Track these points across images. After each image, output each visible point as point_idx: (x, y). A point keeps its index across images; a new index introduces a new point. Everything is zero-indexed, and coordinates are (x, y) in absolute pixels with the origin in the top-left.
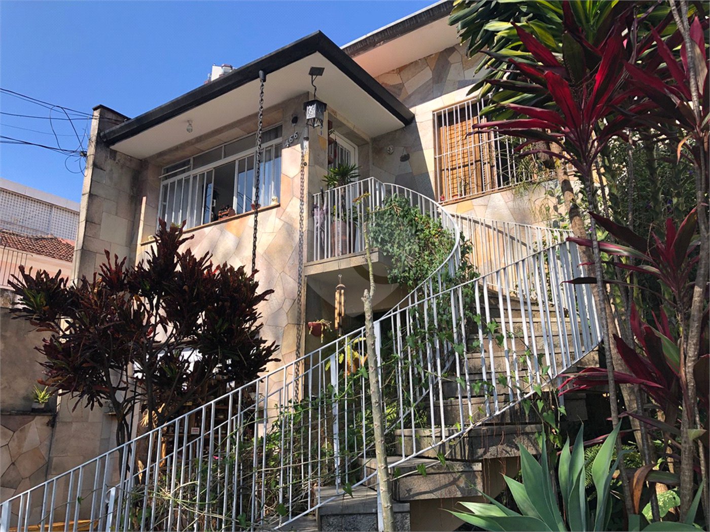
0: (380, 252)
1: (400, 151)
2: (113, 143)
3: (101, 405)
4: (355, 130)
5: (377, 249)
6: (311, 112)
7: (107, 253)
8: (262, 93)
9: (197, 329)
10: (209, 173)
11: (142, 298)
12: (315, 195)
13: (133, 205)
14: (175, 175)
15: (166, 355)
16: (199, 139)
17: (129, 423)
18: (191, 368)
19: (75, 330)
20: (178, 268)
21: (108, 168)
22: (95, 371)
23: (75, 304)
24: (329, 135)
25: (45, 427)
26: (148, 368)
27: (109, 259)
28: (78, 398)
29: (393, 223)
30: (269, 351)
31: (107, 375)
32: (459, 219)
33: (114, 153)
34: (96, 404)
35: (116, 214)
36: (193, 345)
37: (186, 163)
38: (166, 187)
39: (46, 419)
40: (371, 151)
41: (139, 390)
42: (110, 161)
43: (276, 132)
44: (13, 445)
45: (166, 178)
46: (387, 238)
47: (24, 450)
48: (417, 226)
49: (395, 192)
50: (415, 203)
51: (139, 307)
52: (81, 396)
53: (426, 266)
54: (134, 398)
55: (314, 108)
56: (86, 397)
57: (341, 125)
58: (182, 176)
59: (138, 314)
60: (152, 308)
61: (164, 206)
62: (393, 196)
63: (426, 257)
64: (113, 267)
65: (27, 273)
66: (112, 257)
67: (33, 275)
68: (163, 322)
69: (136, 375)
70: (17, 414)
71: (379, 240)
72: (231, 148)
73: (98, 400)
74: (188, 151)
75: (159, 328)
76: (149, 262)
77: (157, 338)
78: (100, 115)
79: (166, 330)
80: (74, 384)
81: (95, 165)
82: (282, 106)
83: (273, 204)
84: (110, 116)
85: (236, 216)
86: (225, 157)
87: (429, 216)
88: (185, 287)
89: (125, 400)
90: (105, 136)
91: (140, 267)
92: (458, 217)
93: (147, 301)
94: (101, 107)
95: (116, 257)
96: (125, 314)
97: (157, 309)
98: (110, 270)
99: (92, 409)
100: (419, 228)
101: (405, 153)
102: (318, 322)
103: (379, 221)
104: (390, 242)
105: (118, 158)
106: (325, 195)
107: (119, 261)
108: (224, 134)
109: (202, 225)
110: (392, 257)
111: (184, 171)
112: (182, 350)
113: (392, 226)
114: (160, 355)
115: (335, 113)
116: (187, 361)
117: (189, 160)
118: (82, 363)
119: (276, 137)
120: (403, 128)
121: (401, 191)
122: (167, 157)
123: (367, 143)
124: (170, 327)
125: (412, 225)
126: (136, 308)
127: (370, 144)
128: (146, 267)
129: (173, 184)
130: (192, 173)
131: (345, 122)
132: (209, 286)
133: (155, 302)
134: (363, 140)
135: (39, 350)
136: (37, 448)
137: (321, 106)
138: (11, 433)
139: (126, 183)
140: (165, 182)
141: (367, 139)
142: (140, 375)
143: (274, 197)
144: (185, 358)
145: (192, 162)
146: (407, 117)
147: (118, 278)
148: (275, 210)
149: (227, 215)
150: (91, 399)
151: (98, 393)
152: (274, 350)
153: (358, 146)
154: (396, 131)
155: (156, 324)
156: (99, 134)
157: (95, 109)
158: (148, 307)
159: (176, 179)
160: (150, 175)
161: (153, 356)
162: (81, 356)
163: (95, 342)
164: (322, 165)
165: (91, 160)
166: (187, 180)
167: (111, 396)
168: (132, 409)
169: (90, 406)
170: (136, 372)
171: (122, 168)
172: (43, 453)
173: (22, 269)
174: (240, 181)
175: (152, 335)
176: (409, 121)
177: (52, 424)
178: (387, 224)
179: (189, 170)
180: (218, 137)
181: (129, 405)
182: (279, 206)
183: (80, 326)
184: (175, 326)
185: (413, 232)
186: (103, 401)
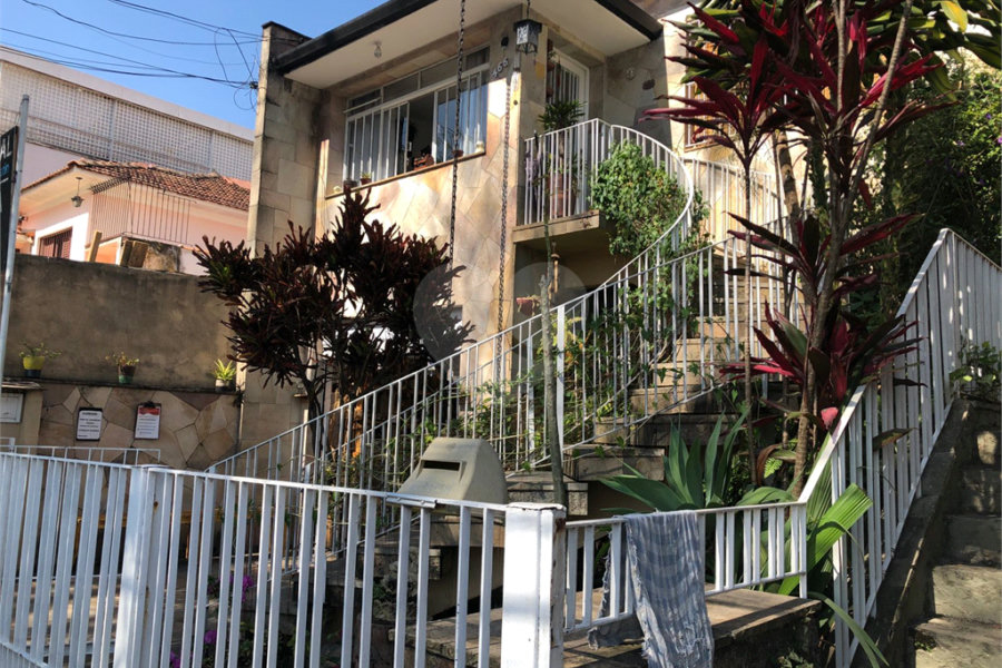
0: (602, 215)
1: (643, 77)
2: (288, 72)
3: (291, 383)
4: (585, 49)
5: (597, 212)
6: (523, 35)
7: (291, 224)
8: (463, 10)
9: (388, 305)
10: (403, 108)
11: (329, 273)
12: (527, 140)
13: (314, 149)
14: (362, 109)
15: (356, 332)
16: (391, 64)
17: (320, 401)
18: (383, 347)
19: (260, 304)
20: (366, 240)
21: (283, 103)
22: (283, 349)
23: (260, 277)
24: (548, 59)
25: (231, 407)
26: (337, 346)
27: (293, 230)
28: (267, 375)
29: (620, 178)
30: (464, 331)
31: (297, 352)
32: (713, 168)
33: (289, 83)
34: (286, 382)
35: (295, 160)
36: (383, 323)
37: (375, 94)
38: (352, 124)
39: (232, 399)
40: (605, 75)
41: (330, 369)
42: (285, 94)
43: (483, 55)
44: (200, 424)
45: (352, 113)
46: (611, 197)
47: (211, 430)
48: (647, 183)
49: (625, 136)
50: (649, 152)
51: (326, 281)
52: (271, 373)
53: (655, 233)
54: (324, 377)
55: (527, 30)
56: (275, 374)
57: (564, 44)
58: (372, 111)
59: (326, 290)
60: (339, 283)
61: (351, 149)
62: (622, 143)
63: (655, 224)
64: (298, 240)
65: (211, 243)
66: (296, 228)
67: (218, 247)
68: (351, 296)
69: (325, 353)
70: (201, 392)
71: (602, 200)
72: (429, 76)
73: (287, 378)
74: (376, 80)
75: (348, 303)
76: (334, 233)
77: (347, 314)
78: (272, 34)
79: (355, 306)
80: (264, 360)
81: (268, 100)
82: (490, 23)
83: (478, 150)
84: (282, 35)
85: (435, 165)
86: (422, 87)
87: (663, 169)
88: (372, 263)
89: (316, 379)
90: (277, 62)
91: (325, 238)
92: (710, 166)
93: (334, 276)
94: (271, 24)
95: (301, 228)
96: (312, 288)
97: (345, 284)
98: (294, 242)
99: (282, 386)
100: (650, 185)
101: (649, 78)
102: (528, 298)
103: (602, 175)
104: (615, 202)
105: (294, 89)
106: (540, 140)
107: (304, 232)
108: (418, 59)
109: (396, 176)
110: (616, 221)
111: (373, 105)
112: (373, 327)
113: (618, 181)
114: (351, 332)
115: (557, 28)
116: (377, 339)
117: (379, 91)
118: (271, 339)
119: (484, 61)
120: (648, 44)
121: (633, 136)
122: (353, 87)
123: (601, 64)
124: (360, 302)
125: (641, 182)
126: (323, 283)
127: (606, 66)
128: (332, 238)
129: (360, 120)
130: (383, 107)
131: (571, 40)
132: (397, 261)
133: (342, 276)
134: (596, 60)
135: (225, 323)
136: (224, 429)
137: (535, 27)
138: (197, 412)
139: (304, 122)
140: (351, 119)
141: (602, 59)
142: (330, 353)
143: (479, 143)
144: (376, 335)
145: (382, 92)
146: (653, 30)
147: (304, 250)
148: (479, 159)
149: (424, 164)
150: (280, 377)
151: (288, 370)
152: (470, 330)
153: (590, 68)
154: (638, 48)
155: (345, 299)
156: (270, 59)
157: (265, 27)
158: (335, 282)
159: (364, 114)
160: (332, 111)
161: (343, 333)
162: (269, 332)
163: (282, 318)
164: (538, 101)
165: (262, 93)
166: (377, 116)
167: (302, 375)
168: (323, 387)
169: (279, 384)
170: (326, 349)
171: (299, 101)
172: (232, 435)
173: (206, 239)
174: (441, 116)
175: (341, 310)
176: (656, 34)
177: (237, 404)
178: (612, 179)
179: (379, 103)
180: (414, 61)
181: (320, 384)
182: (483, 154)
183: (265, 300)
184: (364, 303)
185: (643, 190)
186: (292, 379)
